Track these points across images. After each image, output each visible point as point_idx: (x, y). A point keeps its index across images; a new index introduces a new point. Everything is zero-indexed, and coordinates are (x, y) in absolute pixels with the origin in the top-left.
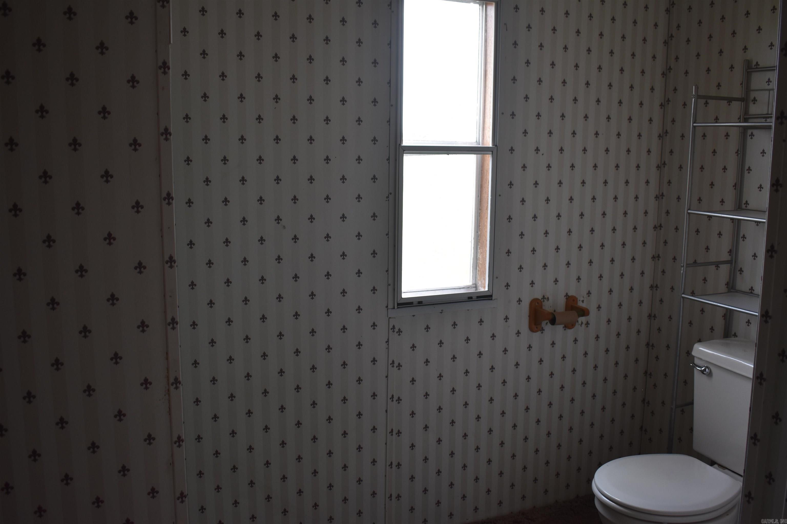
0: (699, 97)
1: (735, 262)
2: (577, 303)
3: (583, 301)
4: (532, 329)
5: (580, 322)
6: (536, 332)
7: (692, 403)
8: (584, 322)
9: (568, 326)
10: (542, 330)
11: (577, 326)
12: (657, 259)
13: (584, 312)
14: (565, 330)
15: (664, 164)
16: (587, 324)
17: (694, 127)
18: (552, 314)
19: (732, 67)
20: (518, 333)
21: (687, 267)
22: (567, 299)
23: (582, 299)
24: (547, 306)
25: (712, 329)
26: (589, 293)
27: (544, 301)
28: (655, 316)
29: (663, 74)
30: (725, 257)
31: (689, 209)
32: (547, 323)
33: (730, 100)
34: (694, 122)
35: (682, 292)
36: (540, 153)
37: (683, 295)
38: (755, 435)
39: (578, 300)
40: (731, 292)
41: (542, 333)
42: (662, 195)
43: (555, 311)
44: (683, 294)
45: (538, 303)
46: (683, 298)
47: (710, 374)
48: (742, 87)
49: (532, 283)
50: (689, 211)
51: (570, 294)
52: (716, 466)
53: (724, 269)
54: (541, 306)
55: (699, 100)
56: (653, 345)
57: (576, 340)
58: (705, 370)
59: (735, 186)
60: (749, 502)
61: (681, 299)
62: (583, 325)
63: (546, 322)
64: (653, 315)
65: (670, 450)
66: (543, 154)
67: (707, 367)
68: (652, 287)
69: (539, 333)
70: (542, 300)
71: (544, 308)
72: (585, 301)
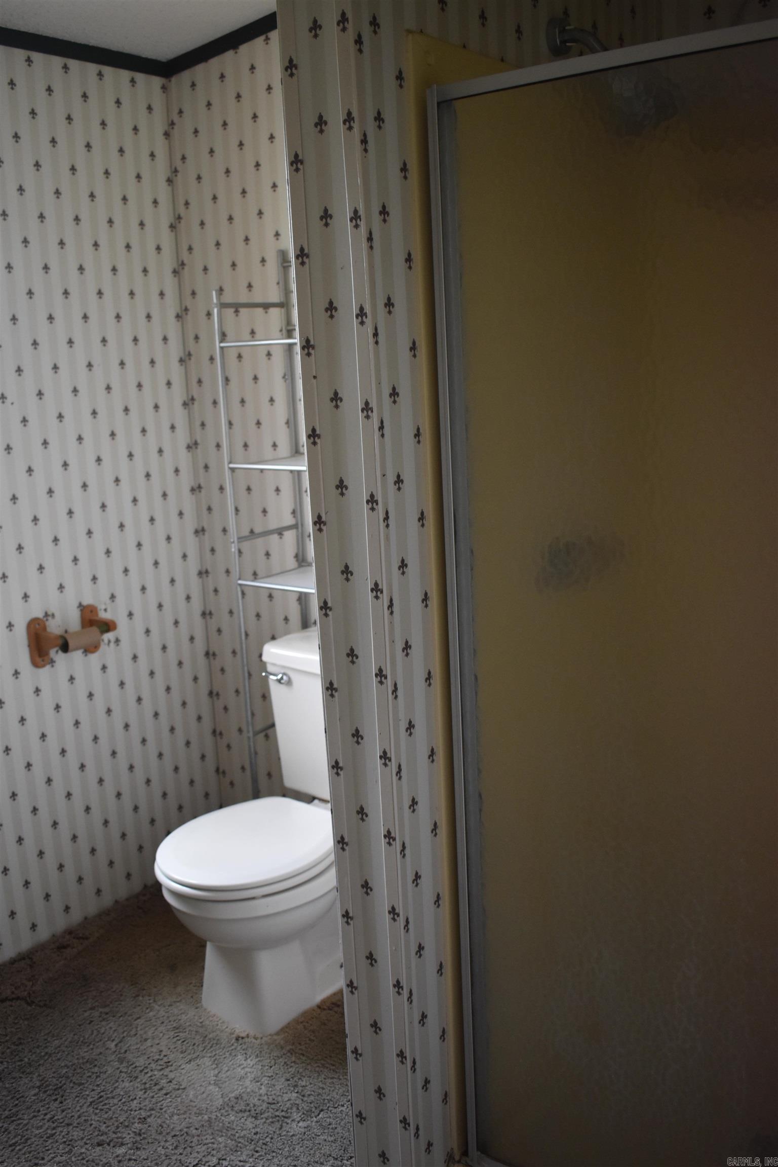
0: (223, 306)
1: (302, 525)
2: (97, 614)
3: (105, 610)
4: (35, 664)
5: (106, 641)
6: (43, 666)
7: (273, 725)
8: (113, 640)
9: (90, 649)
10: (52, 662)
11: (103, 647)
12: (201, 533)
13: (108, 626)
14: (86, 655)
15: (193, 399)
16: (117, 641)
17: (222, 348)
18: (62, 637)
19: (263, 261)
20: (16, 673)
21: (239, 542)
22: (81, 610)
23: (103, 607)
24: (54, 627)
25: (286, 619)
26: (113, 597)
27: (47, 620)
28: (210, 613)
29: (175, 272)
30: (289, 520)
31: (230, 463)
32: (57, 652)
33: (266, 306)
34: (221, 342)
35: (238, 577)
36: (8, 401)
37: (240, 582)
38: (337, 762)
39: (99, 608)
40: (302, 566)
41: (53, 666)
42: (196, 443)
43: (66, 632)
44: (240, 579)
45: (39, 624)
46: (240, 585)
47: (289, 683)
48: (279, 287)
49: (26, 597)
50: (232, 466)
51: (85, 603)
52: (316, 801)
53: (290, 536)
54: (45, 628)
55: (223, 310)
56: (214, 654)
57: (104, 668)
58: (282, 678)
59: (287, 423)
60: (343, 849)
61: (237, 588)
62: (112, 644)
63: (55, 649)
64: (208, 612)
65: (256, 795)
66: (12, 404)
67: (284, 674)
68: (200, 574)
69: (48, 667)
70: (45, 619)
71: (49, 630)
72: (109, 610)
